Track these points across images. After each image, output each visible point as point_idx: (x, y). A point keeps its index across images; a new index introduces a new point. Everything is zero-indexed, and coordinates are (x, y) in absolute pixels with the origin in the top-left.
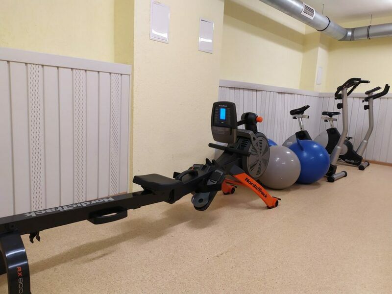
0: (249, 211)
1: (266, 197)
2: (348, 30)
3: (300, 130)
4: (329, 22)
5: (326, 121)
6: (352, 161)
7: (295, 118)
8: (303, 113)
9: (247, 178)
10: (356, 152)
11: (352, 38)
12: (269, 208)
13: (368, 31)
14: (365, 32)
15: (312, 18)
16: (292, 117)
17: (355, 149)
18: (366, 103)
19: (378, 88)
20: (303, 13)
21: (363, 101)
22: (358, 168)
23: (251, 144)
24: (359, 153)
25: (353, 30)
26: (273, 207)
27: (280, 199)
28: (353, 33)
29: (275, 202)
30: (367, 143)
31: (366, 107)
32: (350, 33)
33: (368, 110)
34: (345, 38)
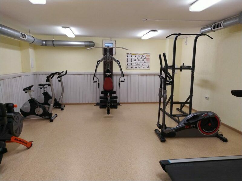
0: (19, 154)
1: (27, 144)
2: (43, 41)
3: (30, 98)
4: (34, 39)
5: (41, 89)
6: (58, 107)
7: (26, 92)
8: (30, 89)
9: (15, 139)
10: (58, 102)
11: (46, 45)
12: (28, 148)
13: (53, 43)
14: (51, 43)
15: (26, 39)
16: (24, 92)
17: (58, 101)
18: (59, 79)
19: (63, 72)
20: (21, 38)
21: (57, 78)
22: (60, 109)
23: (14, 120)
24: (60, 102)
25: (46, 41)
26: (30, 147)
27: (33, 142)
28: (46, 43)
29: (31, 144)
30: (62, 97)
31: (59, 81)
32: (44, 43)
33: (60, 82)
34: (43, 45)
